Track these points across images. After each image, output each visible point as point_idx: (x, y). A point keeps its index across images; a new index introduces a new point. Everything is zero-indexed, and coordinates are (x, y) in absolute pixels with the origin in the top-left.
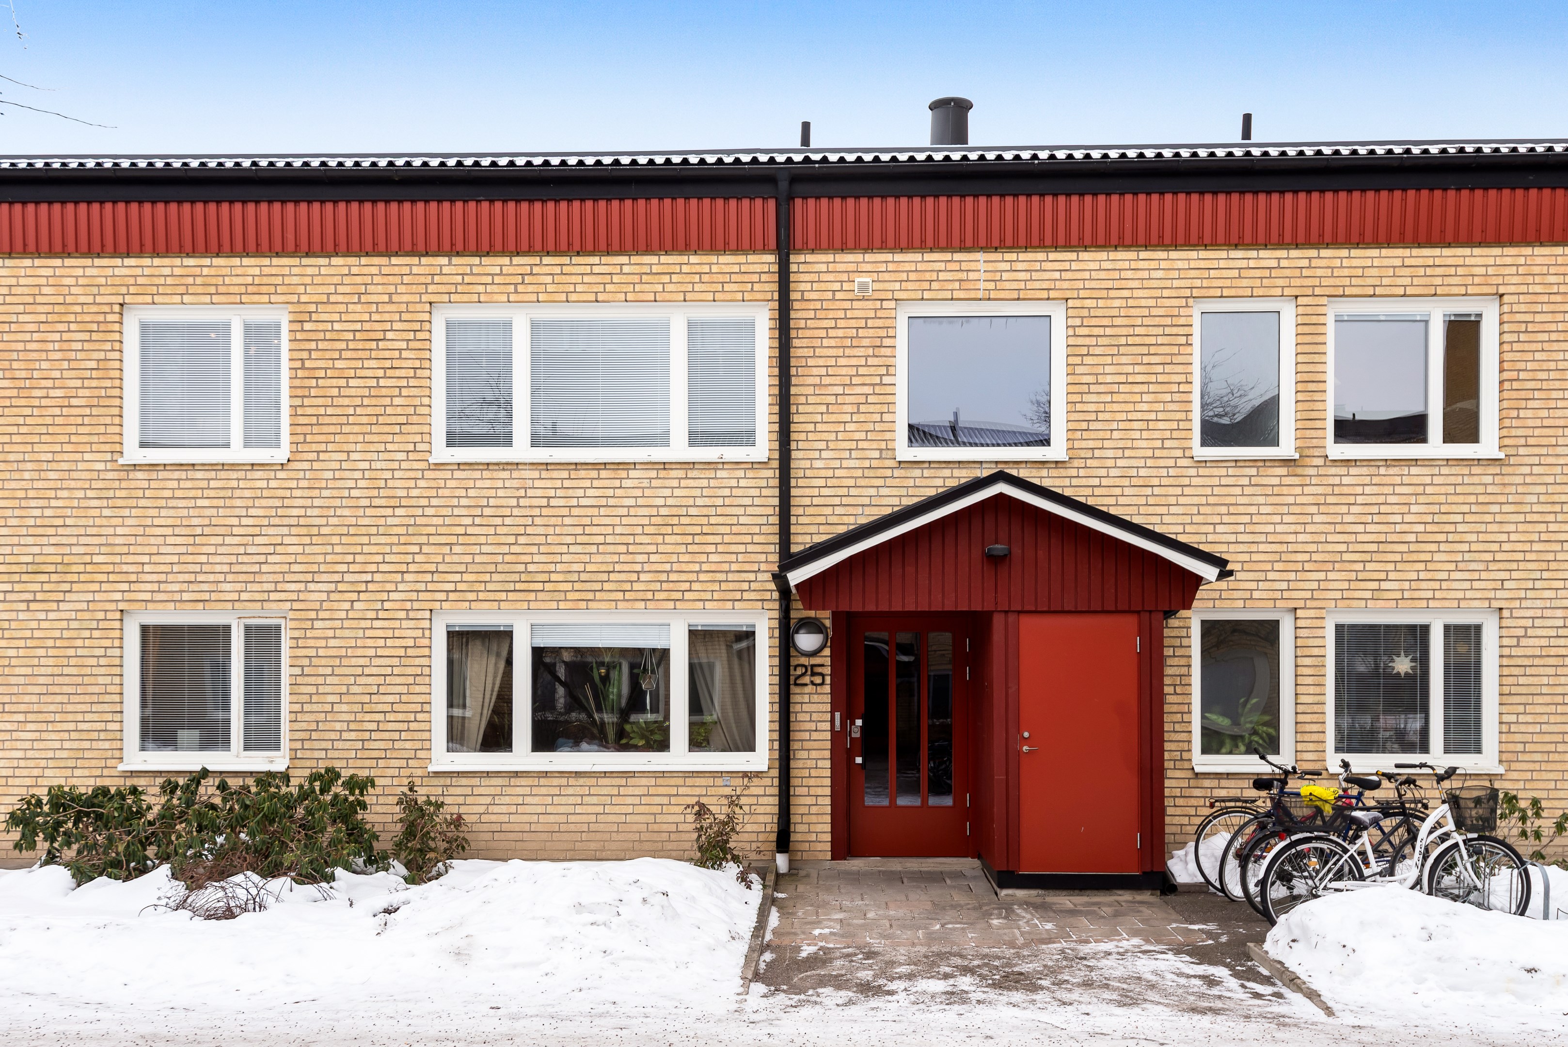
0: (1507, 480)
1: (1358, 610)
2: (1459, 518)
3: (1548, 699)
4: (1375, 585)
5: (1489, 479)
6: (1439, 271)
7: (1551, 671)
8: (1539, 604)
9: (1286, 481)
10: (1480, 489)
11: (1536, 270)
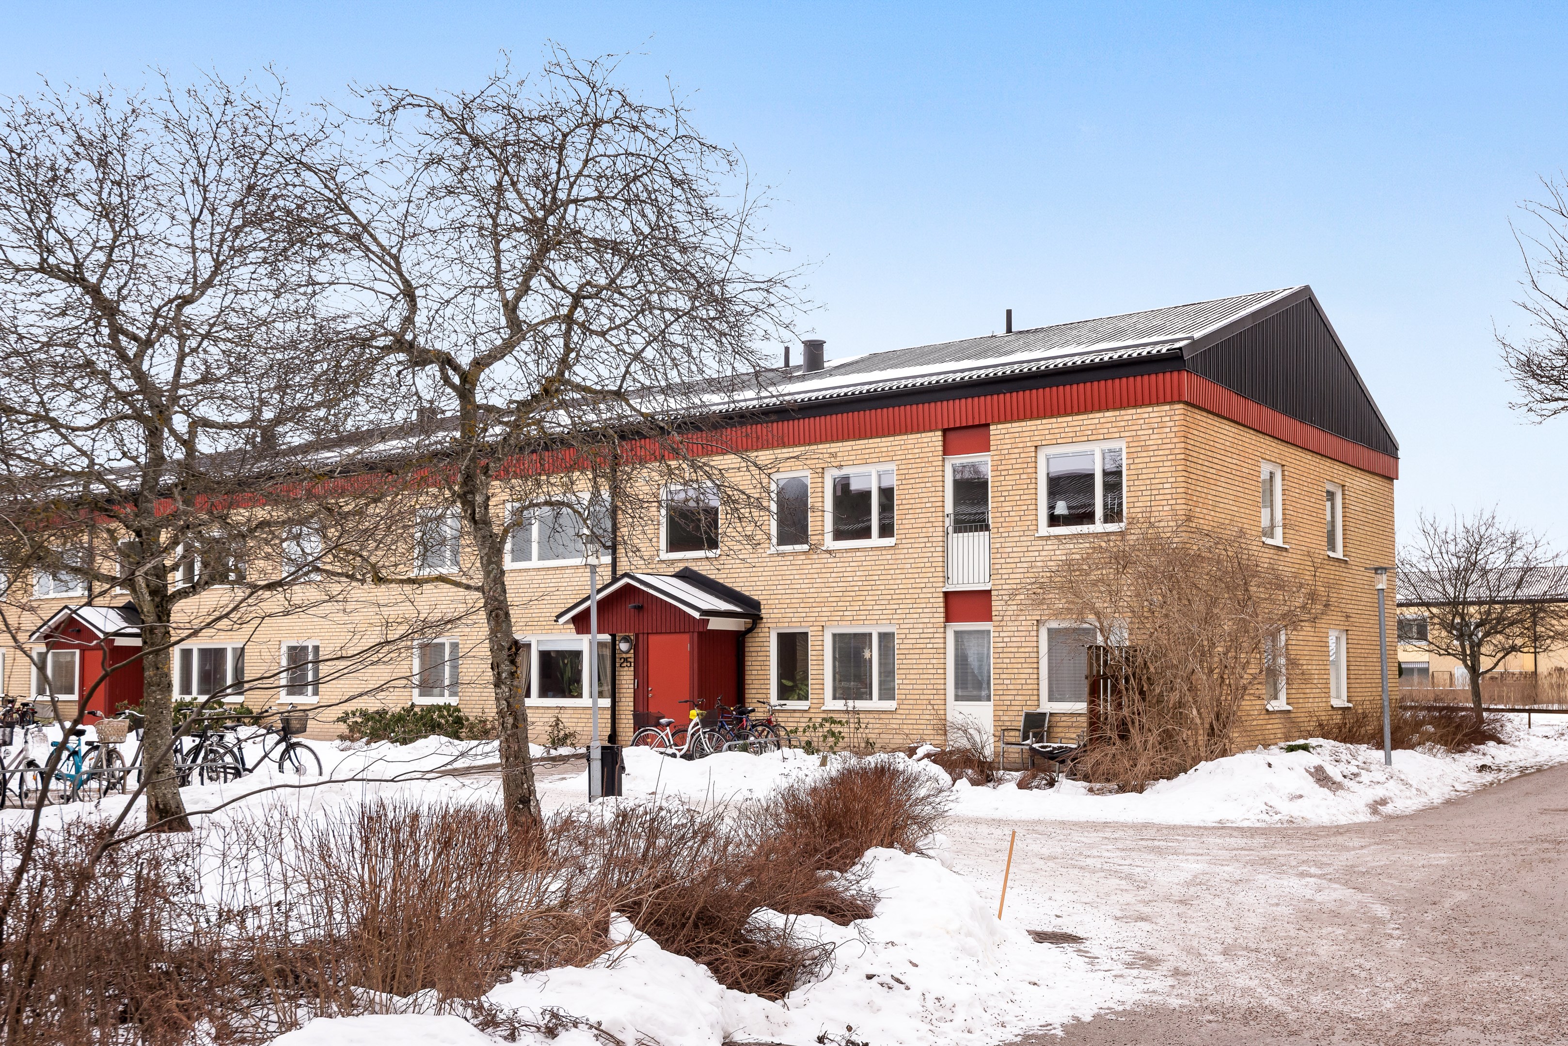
0: (898, 556)
1: (845, 626)
2: (876, 578)
3: (916, 671)
4: (841, 613)
5: (889, 557)
6: (868, 451)
7: (917, 656)
8: (912, 621)
9: (806, 562)
10: (886, 562)
11: (909, 446)
